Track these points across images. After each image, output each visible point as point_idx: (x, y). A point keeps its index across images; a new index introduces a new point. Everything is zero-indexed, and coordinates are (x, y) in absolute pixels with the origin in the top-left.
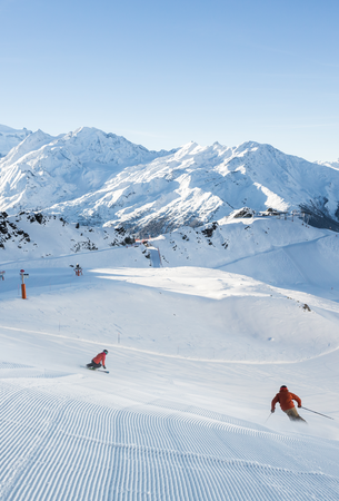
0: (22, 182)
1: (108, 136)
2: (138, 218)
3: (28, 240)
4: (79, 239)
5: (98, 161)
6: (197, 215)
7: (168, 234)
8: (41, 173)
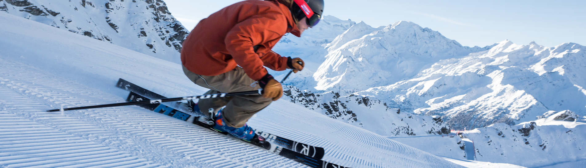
0: (343, 67)
1: (424, 30)
2: (446, 109)
3: (356, 120)
4: (400, 124)
5: (412, 52)
6: (508, 112)
7: (483, 129)
8: (360, 59)
